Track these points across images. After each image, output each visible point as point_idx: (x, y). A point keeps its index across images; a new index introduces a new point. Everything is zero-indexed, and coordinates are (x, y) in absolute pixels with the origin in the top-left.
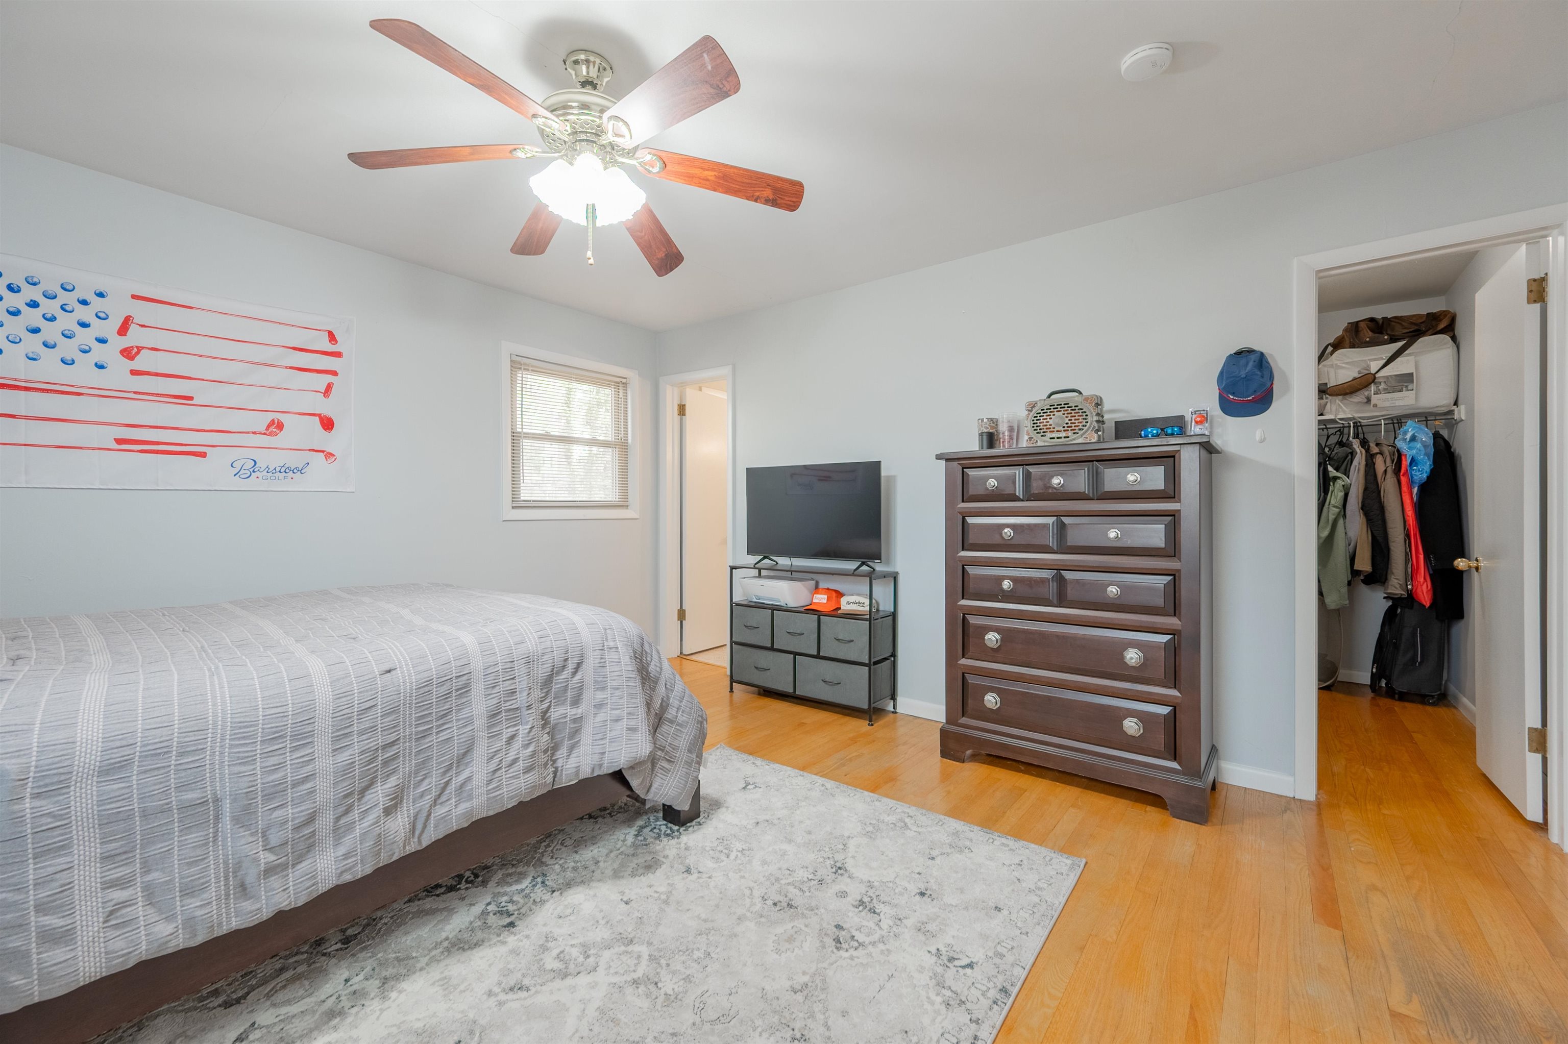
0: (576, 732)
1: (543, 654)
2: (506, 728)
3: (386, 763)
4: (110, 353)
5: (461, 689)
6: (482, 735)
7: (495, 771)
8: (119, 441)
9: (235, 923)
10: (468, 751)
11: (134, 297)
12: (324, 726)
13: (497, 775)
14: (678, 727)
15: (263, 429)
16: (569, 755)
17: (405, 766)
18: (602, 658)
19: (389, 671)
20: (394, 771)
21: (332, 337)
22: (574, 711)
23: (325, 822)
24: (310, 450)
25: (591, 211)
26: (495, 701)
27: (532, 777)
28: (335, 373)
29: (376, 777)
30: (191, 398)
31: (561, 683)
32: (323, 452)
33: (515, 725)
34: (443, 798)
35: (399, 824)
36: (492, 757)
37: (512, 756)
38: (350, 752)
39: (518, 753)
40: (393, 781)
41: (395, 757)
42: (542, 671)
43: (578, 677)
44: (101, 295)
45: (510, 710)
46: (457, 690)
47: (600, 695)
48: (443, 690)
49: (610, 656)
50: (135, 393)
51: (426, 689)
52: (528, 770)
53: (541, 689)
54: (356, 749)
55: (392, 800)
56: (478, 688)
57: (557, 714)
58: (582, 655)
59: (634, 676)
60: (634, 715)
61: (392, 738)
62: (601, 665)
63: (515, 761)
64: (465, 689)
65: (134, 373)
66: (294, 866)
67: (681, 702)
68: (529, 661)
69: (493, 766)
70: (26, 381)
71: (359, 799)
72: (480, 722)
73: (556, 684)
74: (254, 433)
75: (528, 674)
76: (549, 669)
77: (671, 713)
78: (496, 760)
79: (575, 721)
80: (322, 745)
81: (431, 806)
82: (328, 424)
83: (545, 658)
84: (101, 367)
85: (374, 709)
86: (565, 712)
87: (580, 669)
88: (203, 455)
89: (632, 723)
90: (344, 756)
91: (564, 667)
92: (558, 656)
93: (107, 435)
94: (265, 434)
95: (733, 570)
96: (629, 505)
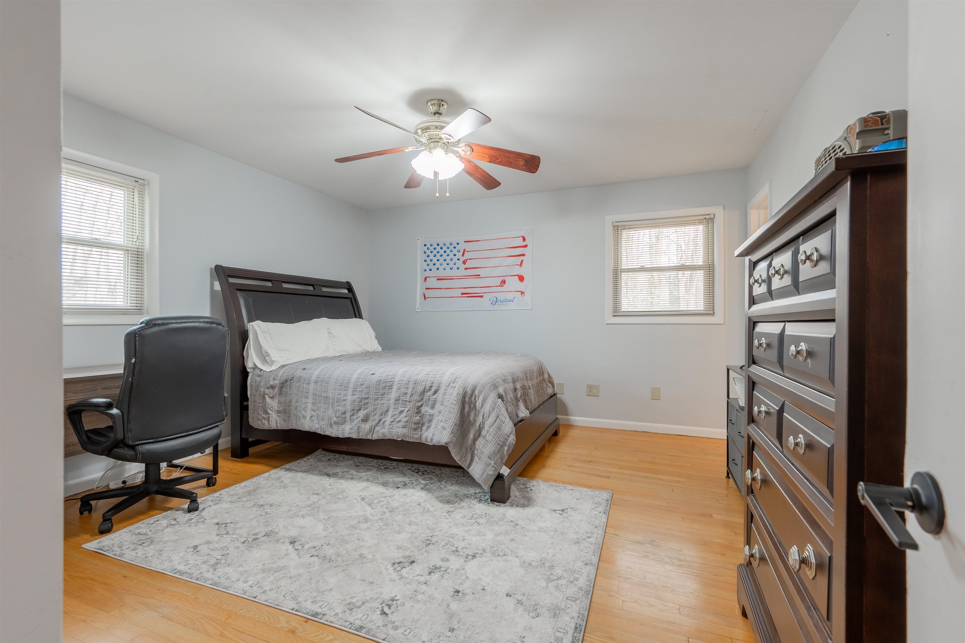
0: (430, 421)
1: (423, 382)
2: (401, 407)
3: (365, 404)
4: (460, 264)
5: (390, 386)
6: (392, 406)
7: (392, 422)
8: (462, 294)
9: (328, 433)
10: (387, 411)
11: (465, 242)
12: (351, 386)
13: (392, 424)
14: (486, 442)
15: (499, 284)
16: (427, 430)
17: (371, 408)
18: (445, 390)
19: (374, 374)
20: (367, 408)
21: (524, 239)
22: (431, 411)
23: (348, 415)
24: (515, 291)
26: (398, 395)
27: (405, 431)
28: (523, 255)
29: (361, 408)
30: (479, 275)
31: (428, 396)
32: (520, 291)
33: (404, 407)
34: (379, 425)
35: (366, 427)
36: (393, 416)
37: (399, 419)
38: (355, 397)
39: (402, 419)
40: (366, 411)
41: (367, 403)
42: (420, 389)
43: (435, 396)
44: (458, 244)
45: (403, 400)
46: (388, 386)
47: (441, 408)
48: (384, 385)
49: (450, 390)
50: (465, 276)
51: (379, 383)
52: (404, 427)
53: (419, 397)
54: (357, 396)
55: (364, 417)
56: (395, 388)
57: (424, 409)
58: (439, 387)
59: (455, 403)
60: (447, 422)
61: (367, 396)
62: (444, 393)
63: (400, 421)
64: (391, 387)
65: (466, 269)
66: (341, 425)
67: (490, 428)
68: (416, 383)
69: (392, 420)
70: (443, 277)
71: (357, 413)
72: (392, 401)
73: (426, 396)
74: (497, 286)
75: (414, 388)
76: (423, 389)
77: (484, 433)
78: (394, 418)
79: (430, 415)
80: (350, 392)
81: (375, 425)
82: (521, 278)
83: (423, 383)
84: (458, 269)
85: (364, 385)
86: (427, 410)
87: (437, 393)
88: (482, 297)
89: (445, 425)
90: (354, 397)
91: (430, 390)
92: (428, 384)
93: (458, 292)
94: (500, 286)
95: (728, 370)
96: (714, 313)
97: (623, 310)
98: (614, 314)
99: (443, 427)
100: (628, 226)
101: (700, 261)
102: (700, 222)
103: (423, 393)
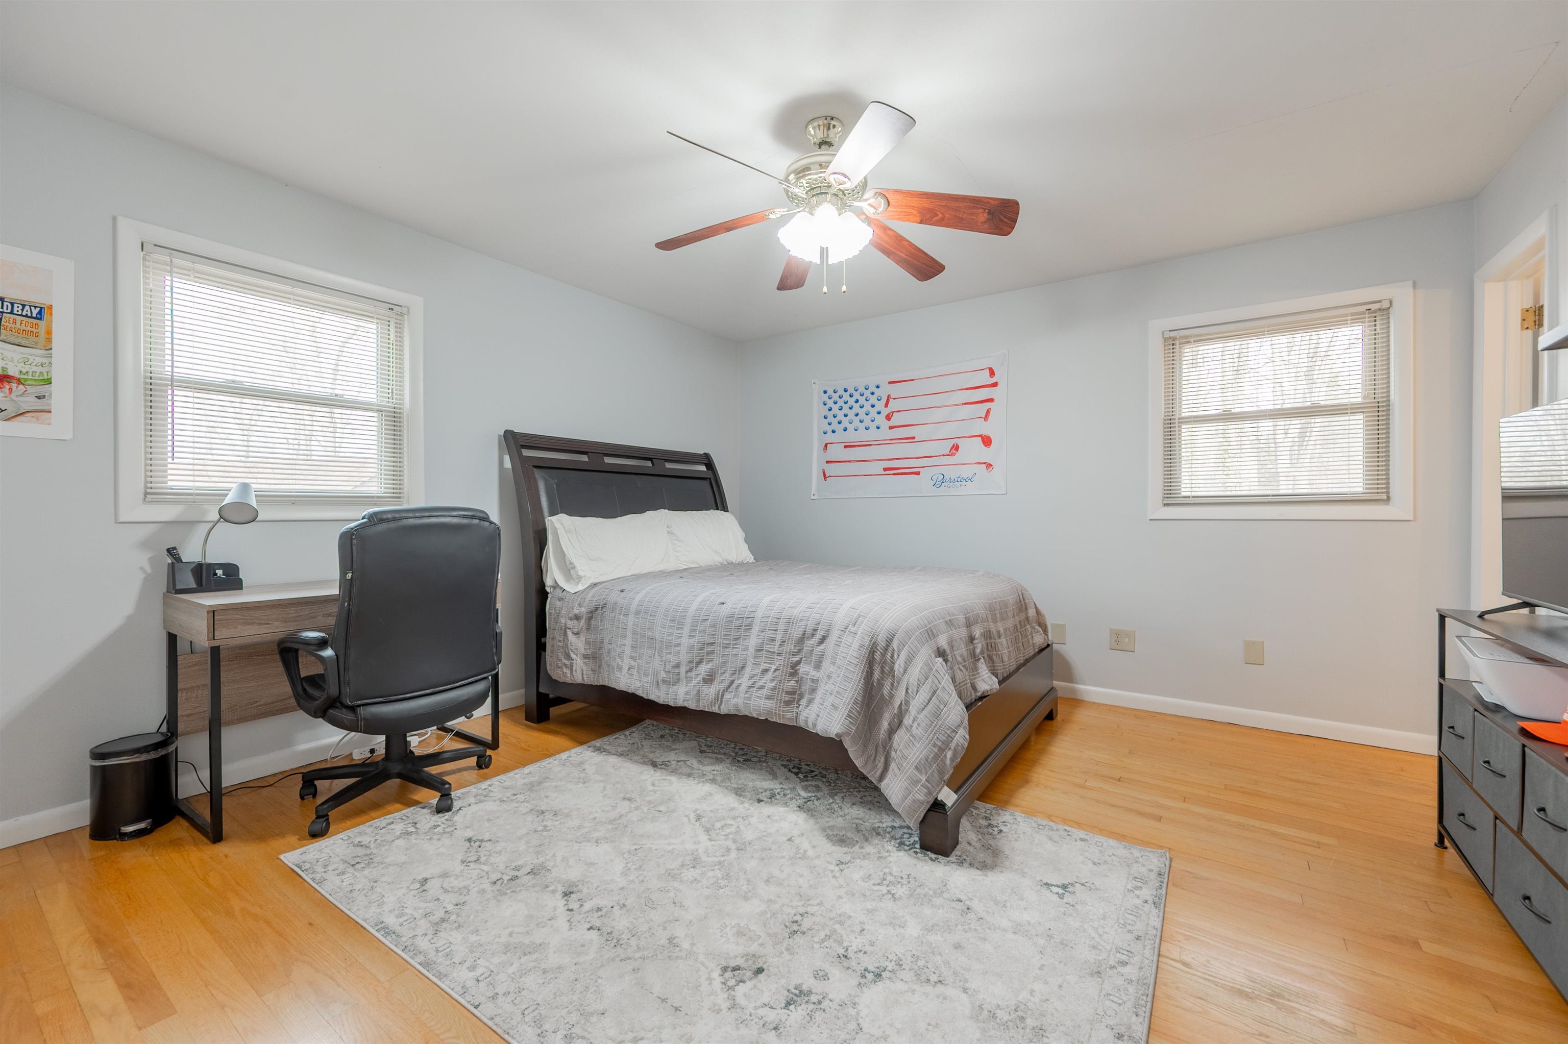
0: (813, 690)
1: (801, 620)
2: (764, 663)
3: (708, 653)
4: (880, 419)
5: (747, 626)
6: (751, 660)
7: (750, 687)
8: (885, 469)
9: (652, 697)
10: (743, 667)
11: (890, 383)
12: (688, 621)
13: (750, 690)
14: (911, 738)
15: (947, 452)
16: (808, 706)
17: (717, 661)
18: (840, 638)
19: (723, 604)
20: (712, 660)
21: (992, 373)
22: (814, 673)
23: (683, 669)
24: (976, 463)
25: (824, 252)
26: (760, 641)
27: (770, 704)
28: (991, 400)
29: (703, 659)
30: (914, 438)
31: (809, 647)
32: (985, 463)
33: (770, 663)
34: (730, 690)
35: (711, 691)
36: (752, 677)
37: (761, 683)
38: (694, 640)
39: (765, 683)
40: (710, 666)
41: (712, 652)
42: (797, 633)
43: (822, 647)
44: (878, 387)
45: (769, 651)
46: (745, 626)
47: (832, 669)
48: (738, 623)
49: (847, 639)
50: (890, 440)
51: (730, 619)
52: (769, 698)
53: (795, 646)
54: (696, 640)
55: (708, 675)
56: (756, 629)
57: (804, 669)
58: (828, 631)
59: (855, 663)
60: (841, 695)
61: (711, 641)
62: (837, 643)
63: (762, 687)
64: (749, 627)
65: (891, 428)
66: (673, 685)
67: (918, 713)
68: (789, 622)
69: (750, 684)
70: (854, 442)
71: (697, 667)
72: (751, 651)
73: (806, 646)
74: (943, 455)
75: (786, 631)
76: (801, 633)
77: (907, 721)
78: (753, 680)
79: (813, 680)
80: (686, 631)
81: (724, 690)
82: (987, 441)
83: (802, 623)
84: (878, 428)
85: (707, 621)
86: (808, 670)
87: (825, 642)
88: (918, 473)
89: (837, 701)
90: (692, 641)
91: (813, 635)
92: (811, 626)
93: (878, 467)
94: (949, 455)
95: (1442, 618)
96: (1388, 498)
97: (1183, 494)
98: (1165, 502)
99: (833, 705)
100: (1196, 336)
101: (1356, 397)
102: (1357, 318)
103: (802, 640)
